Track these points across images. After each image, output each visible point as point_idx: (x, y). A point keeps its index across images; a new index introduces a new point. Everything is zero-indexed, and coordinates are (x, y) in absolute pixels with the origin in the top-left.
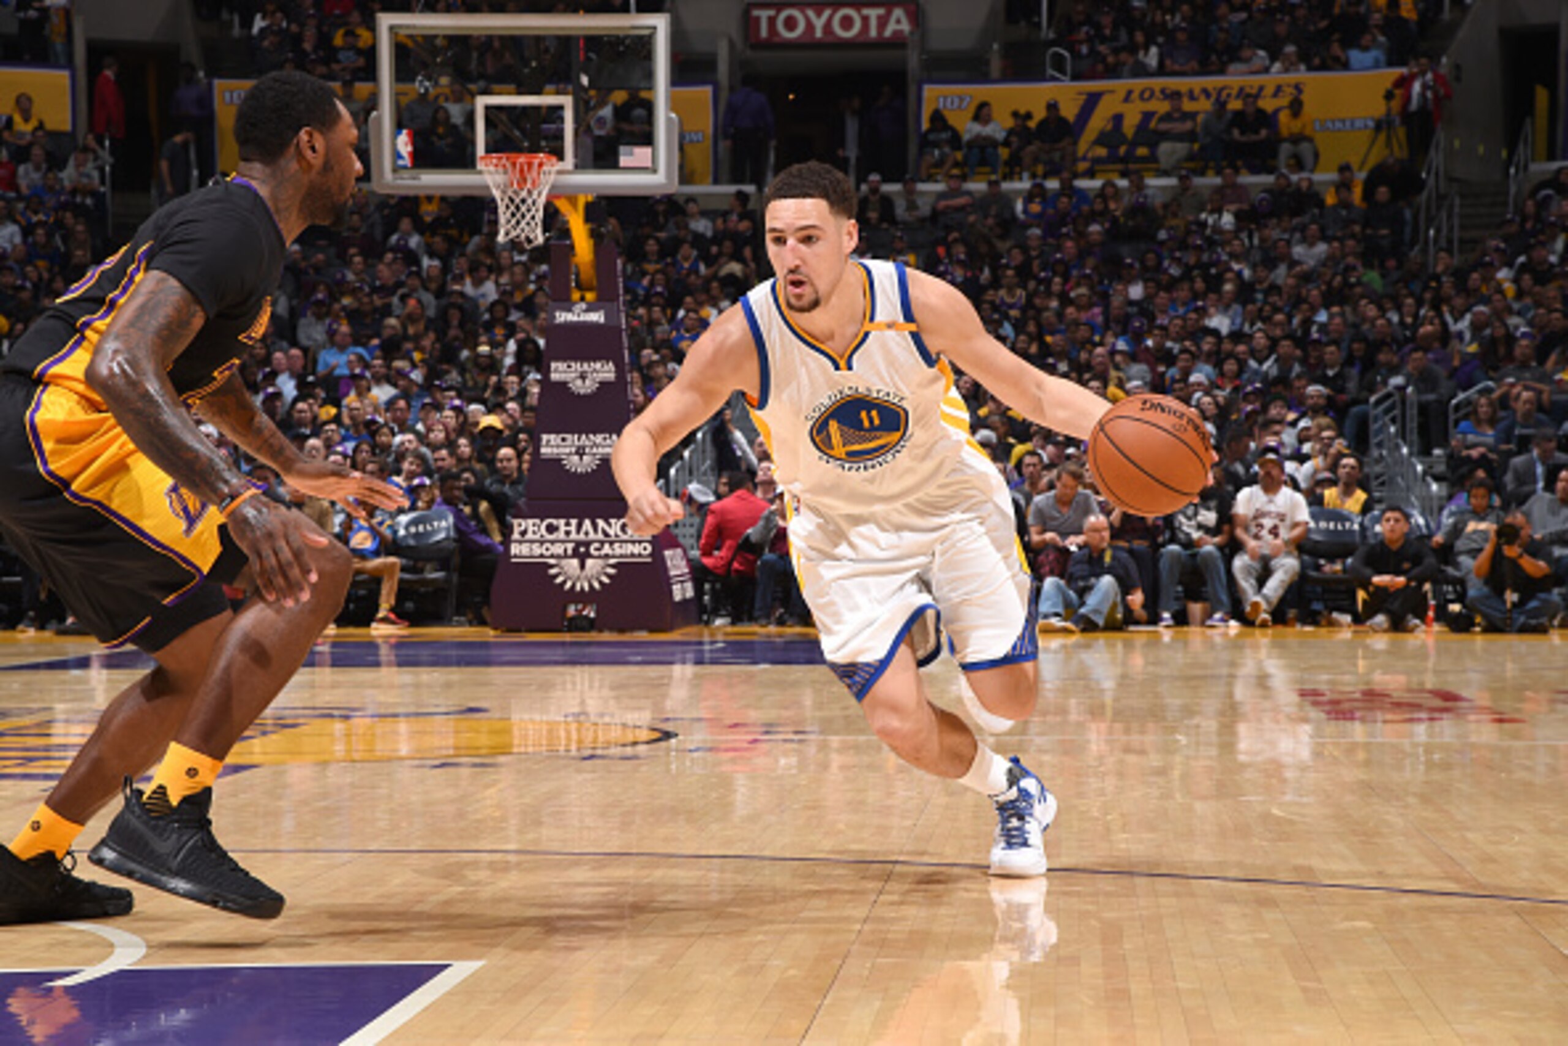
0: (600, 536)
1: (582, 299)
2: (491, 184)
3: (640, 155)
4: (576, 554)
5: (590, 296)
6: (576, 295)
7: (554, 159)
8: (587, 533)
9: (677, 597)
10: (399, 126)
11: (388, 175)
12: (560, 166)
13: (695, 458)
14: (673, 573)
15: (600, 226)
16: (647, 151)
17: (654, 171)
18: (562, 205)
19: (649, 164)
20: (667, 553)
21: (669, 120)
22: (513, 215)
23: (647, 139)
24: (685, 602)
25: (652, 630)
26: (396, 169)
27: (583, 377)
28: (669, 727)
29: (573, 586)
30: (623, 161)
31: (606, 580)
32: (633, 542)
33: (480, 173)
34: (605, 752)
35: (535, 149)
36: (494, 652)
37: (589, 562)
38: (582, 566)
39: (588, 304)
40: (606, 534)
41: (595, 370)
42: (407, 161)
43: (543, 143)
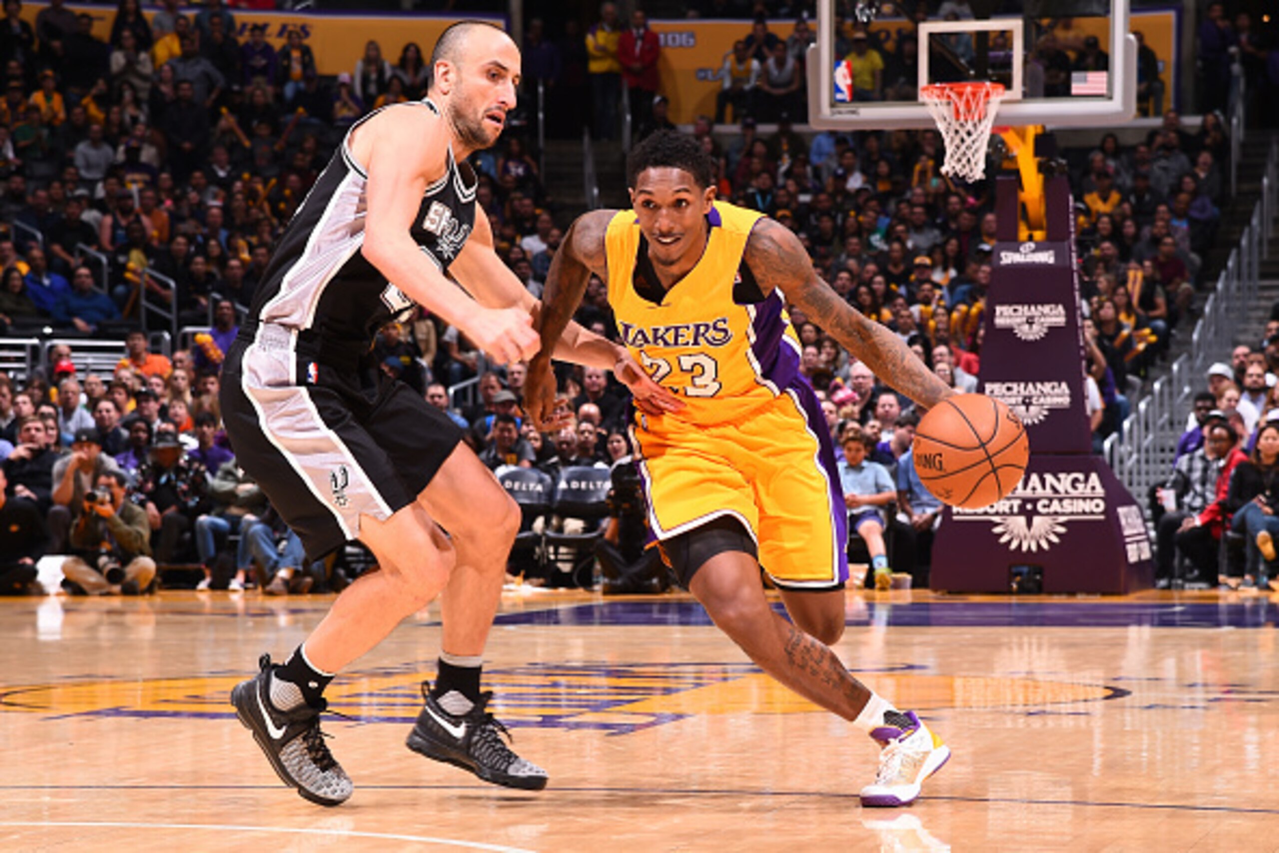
0: (1049, 492)
1: (1031, 238)
2: (936, 117)
3: (1094, 81)
4: (1022, 511)
5: (1039, 235)
6: (1023, 233)
7: (1000, 88)
8: (1034, 489)
9: (1133, 558)
10: (838, 56)
11: (826, 110)
12: (1008, 95)
13: (1151, 408)
14: (1126, 532)
15: (1051, 159)
16: (1102, 76)
17: (1110, 98)
18: (1010, 138)
19: (1104, 91)
20: (1121, 511)
21: (1127, 42)
22: (958, 147)
23: (1102, 63)
24: (1140, 563)
25: (1104, 594)
26: (834, 103)
27: (1030, 322)
28: (1121, 685)
29: (1020, 546)
30: (1076, 88)
31: (1055, 539)
32: (1084, 499)
33: (923, 104)
34: (1055, 708)
35: (981, 76)
36: (934, 614)
37: (1036, 520)
38: (1029, 524)
39: (1037, 243)
40: (1055, 490)
41: (1043, 315)
42: (845, 95)
43: (990, 72)
